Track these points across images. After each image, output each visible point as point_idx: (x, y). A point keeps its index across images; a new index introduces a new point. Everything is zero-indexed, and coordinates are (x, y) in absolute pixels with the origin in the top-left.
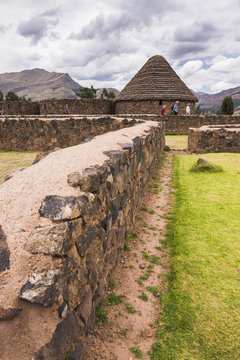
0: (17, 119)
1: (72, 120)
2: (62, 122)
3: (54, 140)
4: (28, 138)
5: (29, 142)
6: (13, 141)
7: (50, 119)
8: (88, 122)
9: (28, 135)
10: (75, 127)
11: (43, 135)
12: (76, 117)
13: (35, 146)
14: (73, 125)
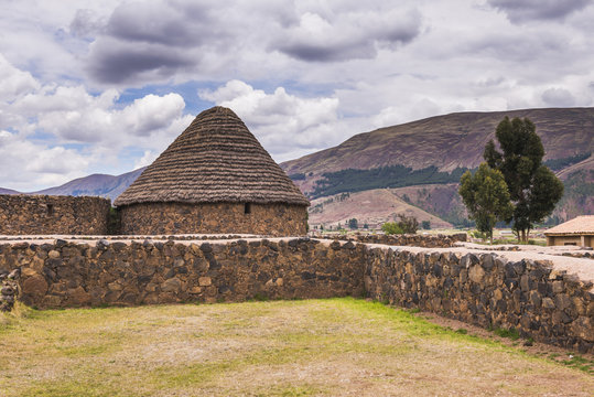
0: (128, 242)
1: (242, 243)
2: (223, 247)
3: (206, 281)
4: (147, 279)
5: (151, 287)
6: (114, 286)
7: (200, 243)
8: (272, 247)
9: (150, 272)
10: (248, 255)
11: (183, 271)
12: (248, 238)
13: (164, 295)
14: (244, 252)
